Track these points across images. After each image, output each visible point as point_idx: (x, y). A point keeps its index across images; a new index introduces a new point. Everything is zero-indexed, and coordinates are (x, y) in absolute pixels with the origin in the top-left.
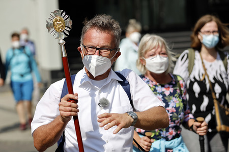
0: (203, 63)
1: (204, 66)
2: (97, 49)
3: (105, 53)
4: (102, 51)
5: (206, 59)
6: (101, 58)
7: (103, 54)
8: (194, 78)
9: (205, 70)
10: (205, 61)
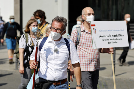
0: (31, 39)
1: (32, 40)
2: (55, 29)
3: (58, 31)
4: (57, 30)
5: (32, 37)
6: (56, 33)
7: (57, 32)
8: (29, 45)
9: (33, 42)
10: (32, 38)
